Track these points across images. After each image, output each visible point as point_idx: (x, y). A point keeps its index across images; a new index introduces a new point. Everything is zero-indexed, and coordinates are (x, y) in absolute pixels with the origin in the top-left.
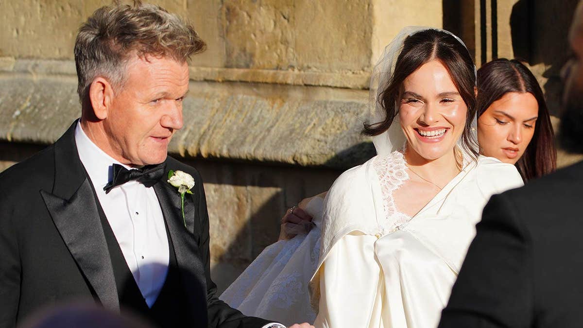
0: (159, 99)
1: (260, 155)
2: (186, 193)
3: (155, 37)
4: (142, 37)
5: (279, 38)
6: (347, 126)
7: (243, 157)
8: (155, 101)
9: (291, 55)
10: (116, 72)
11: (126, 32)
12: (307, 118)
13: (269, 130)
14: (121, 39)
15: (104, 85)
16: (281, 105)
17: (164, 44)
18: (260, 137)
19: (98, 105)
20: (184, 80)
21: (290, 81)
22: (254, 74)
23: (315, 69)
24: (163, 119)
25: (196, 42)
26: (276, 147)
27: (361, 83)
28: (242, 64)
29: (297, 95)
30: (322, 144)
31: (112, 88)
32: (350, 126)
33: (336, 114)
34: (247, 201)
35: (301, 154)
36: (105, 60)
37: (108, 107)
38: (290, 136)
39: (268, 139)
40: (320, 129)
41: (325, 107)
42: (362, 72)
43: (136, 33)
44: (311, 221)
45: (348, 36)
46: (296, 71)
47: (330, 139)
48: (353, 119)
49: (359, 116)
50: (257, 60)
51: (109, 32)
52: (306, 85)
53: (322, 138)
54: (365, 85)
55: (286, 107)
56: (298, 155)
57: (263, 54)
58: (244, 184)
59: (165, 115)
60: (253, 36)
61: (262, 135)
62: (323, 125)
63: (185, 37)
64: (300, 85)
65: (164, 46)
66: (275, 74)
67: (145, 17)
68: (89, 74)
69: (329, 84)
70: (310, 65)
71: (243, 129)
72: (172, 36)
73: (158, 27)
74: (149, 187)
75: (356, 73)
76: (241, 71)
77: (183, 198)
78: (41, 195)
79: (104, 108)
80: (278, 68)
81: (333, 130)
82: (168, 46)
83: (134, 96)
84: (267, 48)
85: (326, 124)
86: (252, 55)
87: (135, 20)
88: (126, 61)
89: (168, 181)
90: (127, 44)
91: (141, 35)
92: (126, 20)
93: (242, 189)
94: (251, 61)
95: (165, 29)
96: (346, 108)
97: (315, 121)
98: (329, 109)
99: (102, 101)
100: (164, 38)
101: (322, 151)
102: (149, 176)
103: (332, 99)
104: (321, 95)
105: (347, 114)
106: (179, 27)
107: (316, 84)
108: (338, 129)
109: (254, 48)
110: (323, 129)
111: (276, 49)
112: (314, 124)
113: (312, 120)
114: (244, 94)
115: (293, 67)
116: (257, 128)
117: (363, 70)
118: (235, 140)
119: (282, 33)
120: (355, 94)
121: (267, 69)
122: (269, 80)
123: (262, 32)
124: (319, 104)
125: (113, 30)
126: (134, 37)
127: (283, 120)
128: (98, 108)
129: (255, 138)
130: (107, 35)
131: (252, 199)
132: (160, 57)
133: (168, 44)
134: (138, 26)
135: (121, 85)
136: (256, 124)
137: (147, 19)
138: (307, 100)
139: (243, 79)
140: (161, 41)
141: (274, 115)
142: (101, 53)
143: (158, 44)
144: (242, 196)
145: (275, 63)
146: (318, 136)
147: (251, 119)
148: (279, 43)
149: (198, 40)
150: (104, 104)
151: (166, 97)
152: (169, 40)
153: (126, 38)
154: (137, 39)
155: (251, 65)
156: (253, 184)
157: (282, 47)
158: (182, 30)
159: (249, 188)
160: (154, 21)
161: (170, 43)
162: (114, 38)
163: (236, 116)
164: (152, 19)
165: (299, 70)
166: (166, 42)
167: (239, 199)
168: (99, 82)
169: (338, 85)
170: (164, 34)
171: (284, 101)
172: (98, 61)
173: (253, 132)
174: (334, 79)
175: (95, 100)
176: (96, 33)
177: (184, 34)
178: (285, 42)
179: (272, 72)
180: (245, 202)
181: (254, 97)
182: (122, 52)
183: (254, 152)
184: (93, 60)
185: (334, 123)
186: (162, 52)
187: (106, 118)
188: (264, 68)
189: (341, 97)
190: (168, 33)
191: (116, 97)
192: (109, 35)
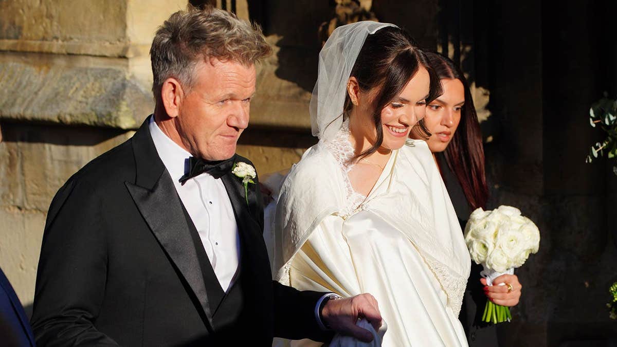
0: (226, 100)
1: (28, 115)
2: (249, 183)
3: (221, 42)
4: (210, 41)
5: (45, 13)
6: (105, 90)
7: (14, 116)
8: (223, 101)
9: (55, 28)
10: (186, 73)
11: (196, 36)
12: (70, 83)
13: (36, 93)
14: (191, 43)
15: (174, 86)
16: (47, 72)
17: (230, 49)
18: (29, 99)
19: (170, 104)
20: (251, 83)
21: (54, 50)
22: (23, 44)
23: (76, 40)
24: (229, 118)
25: (262, 47)
26: (42, 108)
27: (118, 51)
28: (12, 35)
29: (61, 62)
30: (84, 105)
31: (182, 88)
32: (108, 89)
33: (96, 80)
34: (18, 155)
35: (65, 114)
36: (176, 63)
37: (178, 105)
38: (56, 98)
39: (36, 101)
40: (82, 92)
41: (86, 73)
42: (118, 42)
43: (205, 37)
44: (269, 195)
45: (105, 11)
46: (60, 42)
47: (90, 100)
48: (111, 83)
49: (116, 81)
50: (25, 32)
51: (181, 36)
52: (69, 54)
53: (84, 100)
54: (121, 54)
55: (52, 73)
56: (62, 115)
57: (30, 27)
58: (15, 140)
59: (232, 115)
60: (21, 11)
61: (31, 97)
62: (85, 89)
63: (250, 43)
64: (63, 54)
65: (230, 50)
66: (41, 44)
67: (215, 22)
68: (162, 75)
69: (90, 53)
70: (72, 36)
71: (13, 92)
72: (238, 42)
73: (227, 32)
74: (217, 178)
75: (113, 44)
76: (11, 42)
77: (246, 187)
78: (126, 186)
79: (175, 107)
80: (44, 39)
81: (93, 93)
82: (233, 50)
83: (202, 96)
84: (33, 22)
85: (87, 88)
86: (21, 28)
87: (206, 24)
88: (195, 63)
89: (233, 172)
90: (197, 47)
91: (209, 39)
92: (198, 24)
93: (13, 145)
94: (20, 33)
95: (232, 34)
96: (104, 73)
97: (77, 85)
98: (90, 75)
99: (173, 101)
100: (230, 43)
101: (84, 111)
102: (220, 168)
103: (92, 66)
104: (83, 63)
105: (105, 79)
106: (246, 32)
107: (78, 53)
108: (98, 92)
109: (22, 21)
110: (85, 92)
111: (41, 23)
112: (77, 89)
113: (74, 84)
114: (14, 62)
115: (57, 38)
116: (26, 91)
117: (119, 41)
118: (6, 102)
119: (47, 9)
120: (113, 61)
121: (35, 40)
122: (36, 50)
123: (29, 8)
124: (80, 70)
125: (184, 33)
126: (203, 41)
127: (49, 85)
128: (169, 107)
129: (24, 100)
130: (179, 38)
131: (22, 153)
132: (226, 60)
133: (234, 49)
134: (208, 31)
135: (190, 86)
136: (25, 87)
137: (217, 24)
138: (69, 67)
139: (12, 49)
140: (227, 46)
141: (41, 79)
142: (172, 54)
143: (225, 49)
144: (12, 151)
145: (41, 34)
146: (80, 98)
147: (20, 83)
148: (45, 18)
149: (264, 45)
150: (175, 103)
151: (232, 98)
152: (236, 45)
153: (196, 42)
154: (206, 43)
155: (20, 37)
156: (23, 140)
157: (47, 21)
158: (249, 35)
159: (20, 144)
160: (223, 27)
161: (236, 48)
162: (185, 41)
163: (7, 81)
164: (222, 24)
165: (63, 41)
166: (232, 47)
167: (10, 152)
168: (170, 83)
169: (97, 54)
170: (231, 39)
171: (49, 68)
172: (170, 62)
173: (22, 95)
174: (94, 48)
175: (166, 100)
176: (170, 36)
177: (251, 40)
178: (50, 17)
179: (38, 43)
180: (15, 155)
181: (23, 65)
182: (191, 55)
183: (23, 113)
184: (165, 62)
185: (94, 87)
186: (228, 56)
187: (177, 117)
188: (31, 39)
189: (100, 64)
190: (235, 38)
191: (185, 97)
192: (180, 38)
